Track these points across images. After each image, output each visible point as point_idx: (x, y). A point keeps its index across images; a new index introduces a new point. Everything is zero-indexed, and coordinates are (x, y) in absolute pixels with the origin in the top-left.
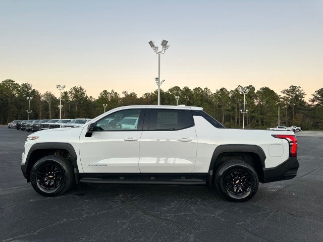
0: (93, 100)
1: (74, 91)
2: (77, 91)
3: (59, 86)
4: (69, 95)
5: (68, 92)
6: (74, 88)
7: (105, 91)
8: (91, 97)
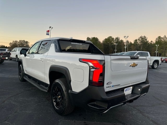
0: (153, 43)
1: (141, 39)
2: (142, 39)
3: (125, 37)
4: (138, 41)
5: (137, 39)
6: (141, 37)
7: (159, 37)
8: (151, 41)
